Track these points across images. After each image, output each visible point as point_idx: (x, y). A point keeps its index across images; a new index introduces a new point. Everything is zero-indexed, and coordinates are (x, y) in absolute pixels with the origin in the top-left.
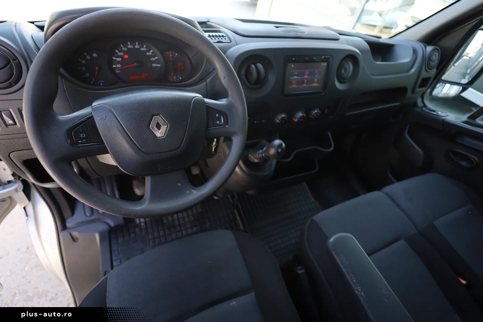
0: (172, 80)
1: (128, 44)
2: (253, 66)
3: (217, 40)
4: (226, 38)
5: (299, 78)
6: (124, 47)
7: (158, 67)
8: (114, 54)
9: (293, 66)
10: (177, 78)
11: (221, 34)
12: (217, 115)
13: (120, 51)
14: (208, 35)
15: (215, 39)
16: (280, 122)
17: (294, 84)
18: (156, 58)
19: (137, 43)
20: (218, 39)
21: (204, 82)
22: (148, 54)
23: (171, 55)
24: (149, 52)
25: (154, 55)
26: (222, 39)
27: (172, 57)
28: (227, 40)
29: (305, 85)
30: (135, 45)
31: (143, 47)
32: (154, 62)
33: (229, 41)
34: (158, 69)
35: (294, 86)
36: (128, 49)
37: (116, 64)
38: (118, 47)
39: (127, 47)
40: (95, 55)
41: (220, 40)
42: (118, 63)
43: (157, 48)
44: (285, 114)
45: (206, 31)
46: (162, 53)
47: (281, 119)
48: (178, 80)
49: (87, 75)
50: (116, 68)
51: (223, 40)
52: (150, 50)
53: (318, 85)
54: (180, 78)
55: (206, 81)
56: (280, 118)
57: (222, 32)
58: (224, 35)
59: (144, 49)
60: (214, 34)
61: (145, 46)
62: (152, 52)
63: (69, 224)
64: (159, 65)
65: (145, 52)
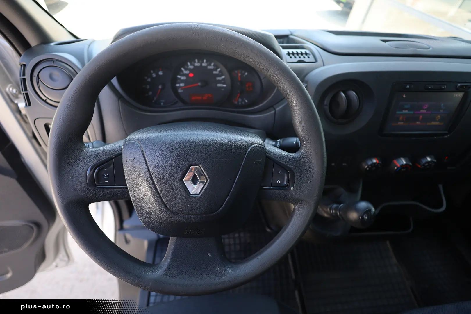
0: (236, 103)
1: (195, 62)
2: (343, 94)
3: (298, 59)
4: (311, 56)
5: (412, 112)
6: (191, 65)
7: (223, 87)
8: (179, 72)
9: (404, 96)
10: (243, 100)
11: (304, 51)
12: (279, 172)
13: (186, 70)
14: (287, 53)
15: (295, 57)
16: (370, 168)
17: (401, 121)
18: (223, 77)
19: (205, 61)
20: (300, 57)
21: (273, 111)
22: (215, 72)
23: (240, 74)
24: (216, 70)
25: (221, 74)
26: (304, 57)
27: (241, 76)
28: (312, 59)
29: (418, 123)
30: (203, 62)
31: (210, 65)
32: (220, 82)
33: (314, 61)
34: (223, 90)
35: (401, 123)
36: (195, 67)
37: (179, 83)
38: (184, 65)
39: (194, 65)
40: (161, 73)
41: (302, 59)
42: (182, 81)
43: (226, 66)
44: (378, 160)
45: (284, 48)
46: (230, 72)
47: (371, 165)
48: (243, 103)
49: (150, 93)
50: (180, 87)
51: (306, 59)
52: (218, 68)
53: (442, 124)
54: (246, 101)
55: (275, 109)
56: (370, 163)
57: (305, 48)
58: (308, 52)
59: (211, 67)
60: (295, 51)
61: (212, 64)
62: (220, 71)
63: (126, 225)
64: (225, 86)
65: (212, 70)
